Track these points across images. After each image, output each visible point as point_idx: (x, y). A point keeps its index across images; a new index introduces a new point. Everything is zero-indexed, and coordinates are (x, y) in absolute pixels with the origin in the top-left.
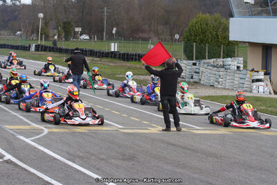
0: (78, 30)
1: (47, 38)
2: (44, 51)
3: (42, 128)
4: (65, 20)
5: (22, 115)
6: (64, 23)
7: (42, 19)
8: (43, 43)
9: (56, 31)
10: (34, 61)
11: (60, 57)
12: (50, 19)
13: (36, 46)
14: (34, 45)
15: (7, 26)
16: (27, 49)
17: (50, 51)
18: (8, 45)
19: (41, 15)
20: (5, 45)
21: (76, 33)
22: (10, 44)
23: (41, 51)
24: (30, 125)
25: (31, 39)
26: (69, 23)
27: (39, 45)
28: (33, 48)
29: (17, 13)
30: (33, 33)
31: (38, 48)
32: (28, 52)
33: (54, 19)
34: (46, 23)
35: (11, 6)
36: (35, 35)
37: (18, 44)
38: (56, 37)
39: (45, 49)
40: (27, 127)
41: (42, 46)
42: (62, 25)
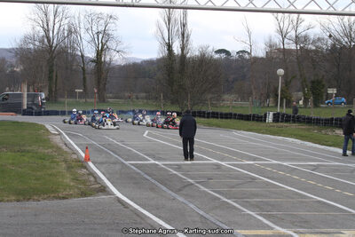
0: (332, 91)
1: (289, 104)
2: (287, 121)
3: (291, 233)
4: (313, 78)
5: (260, 215)
6: (313, 82)
7: (283, 76)
8: (285, 110)
9: (301, 94)
10: (272, 137)
11: (308, 130)
12: (294, 77)
13: (274, 115)
14: (271, 114)
15: (232, 88)
16: (262, 119)
17: (294, 122)
18: (235, 115)
19: (281, 72)
20: (231, 114)
21: (329, 96)
22: (238, 113)
23: (282, 122)
24: (272, 229)
25: (266, 105)
26: (319, 82)
27: (279, 114)
28: (270, 118)
29: (245, 70)
30: (268, 97)
31: (277, 118)
32: (262, 124)
33: (298, 77)
34: (287, 83)
35: (237, 60)
36: (271, 99)
37: (249, 112)
38: (301, 102)
39: (287, 119)
40: (269, 232)
41: (283, 115)
42: (310, 85)
